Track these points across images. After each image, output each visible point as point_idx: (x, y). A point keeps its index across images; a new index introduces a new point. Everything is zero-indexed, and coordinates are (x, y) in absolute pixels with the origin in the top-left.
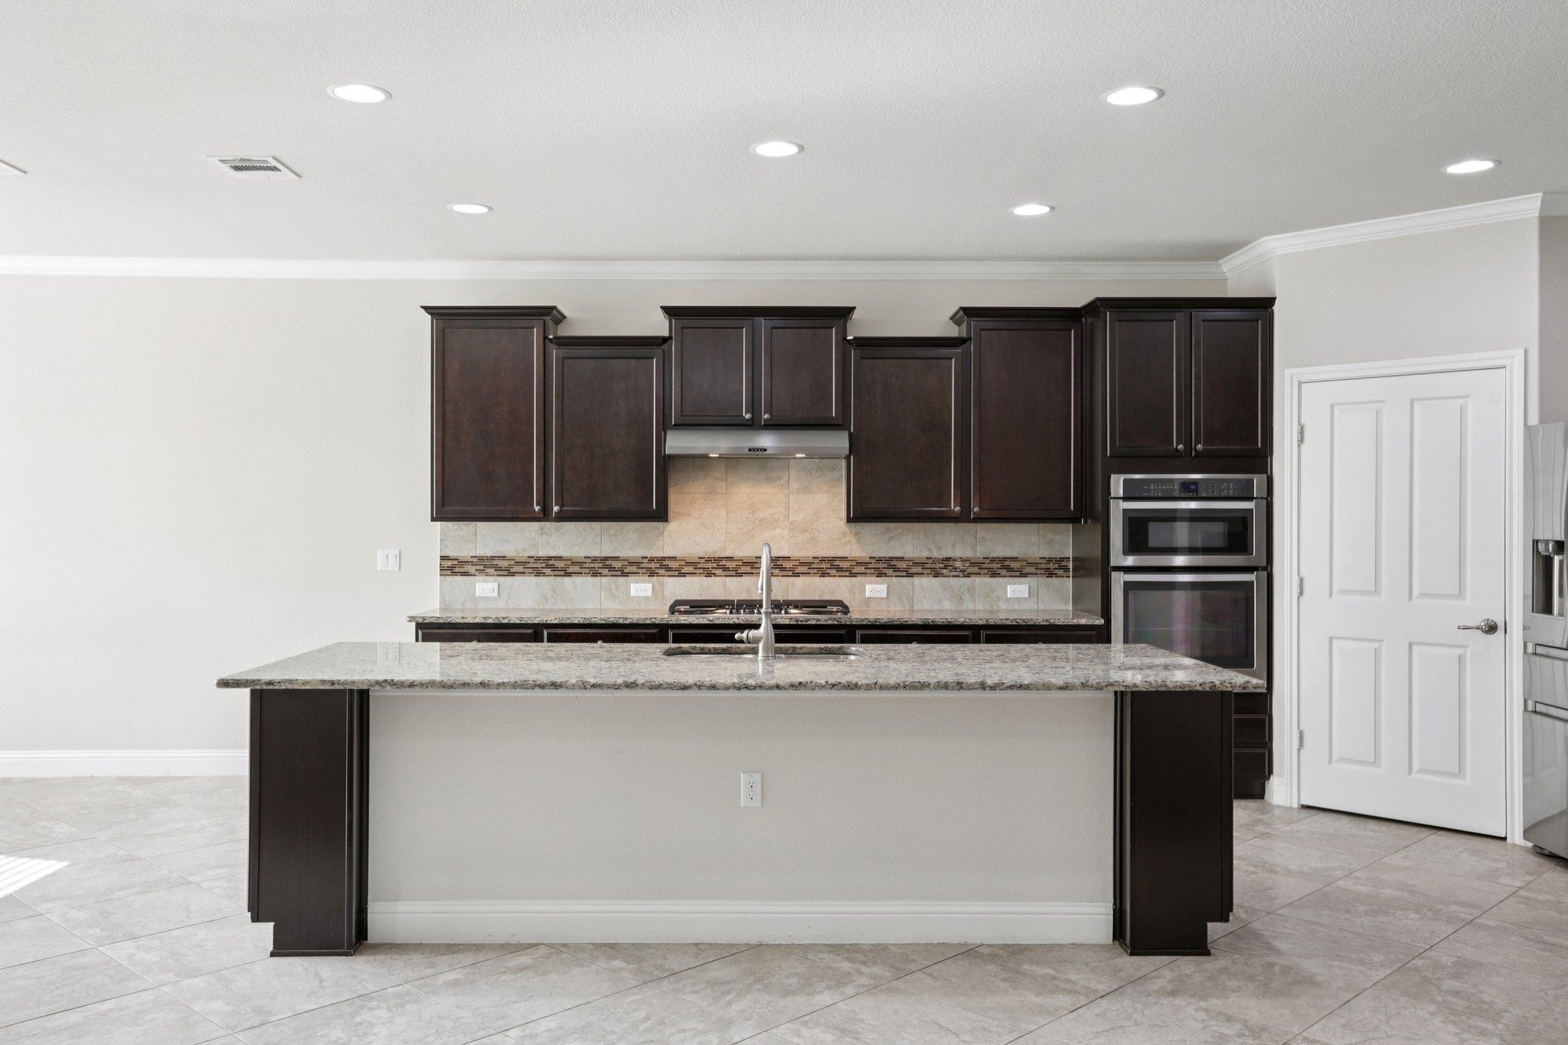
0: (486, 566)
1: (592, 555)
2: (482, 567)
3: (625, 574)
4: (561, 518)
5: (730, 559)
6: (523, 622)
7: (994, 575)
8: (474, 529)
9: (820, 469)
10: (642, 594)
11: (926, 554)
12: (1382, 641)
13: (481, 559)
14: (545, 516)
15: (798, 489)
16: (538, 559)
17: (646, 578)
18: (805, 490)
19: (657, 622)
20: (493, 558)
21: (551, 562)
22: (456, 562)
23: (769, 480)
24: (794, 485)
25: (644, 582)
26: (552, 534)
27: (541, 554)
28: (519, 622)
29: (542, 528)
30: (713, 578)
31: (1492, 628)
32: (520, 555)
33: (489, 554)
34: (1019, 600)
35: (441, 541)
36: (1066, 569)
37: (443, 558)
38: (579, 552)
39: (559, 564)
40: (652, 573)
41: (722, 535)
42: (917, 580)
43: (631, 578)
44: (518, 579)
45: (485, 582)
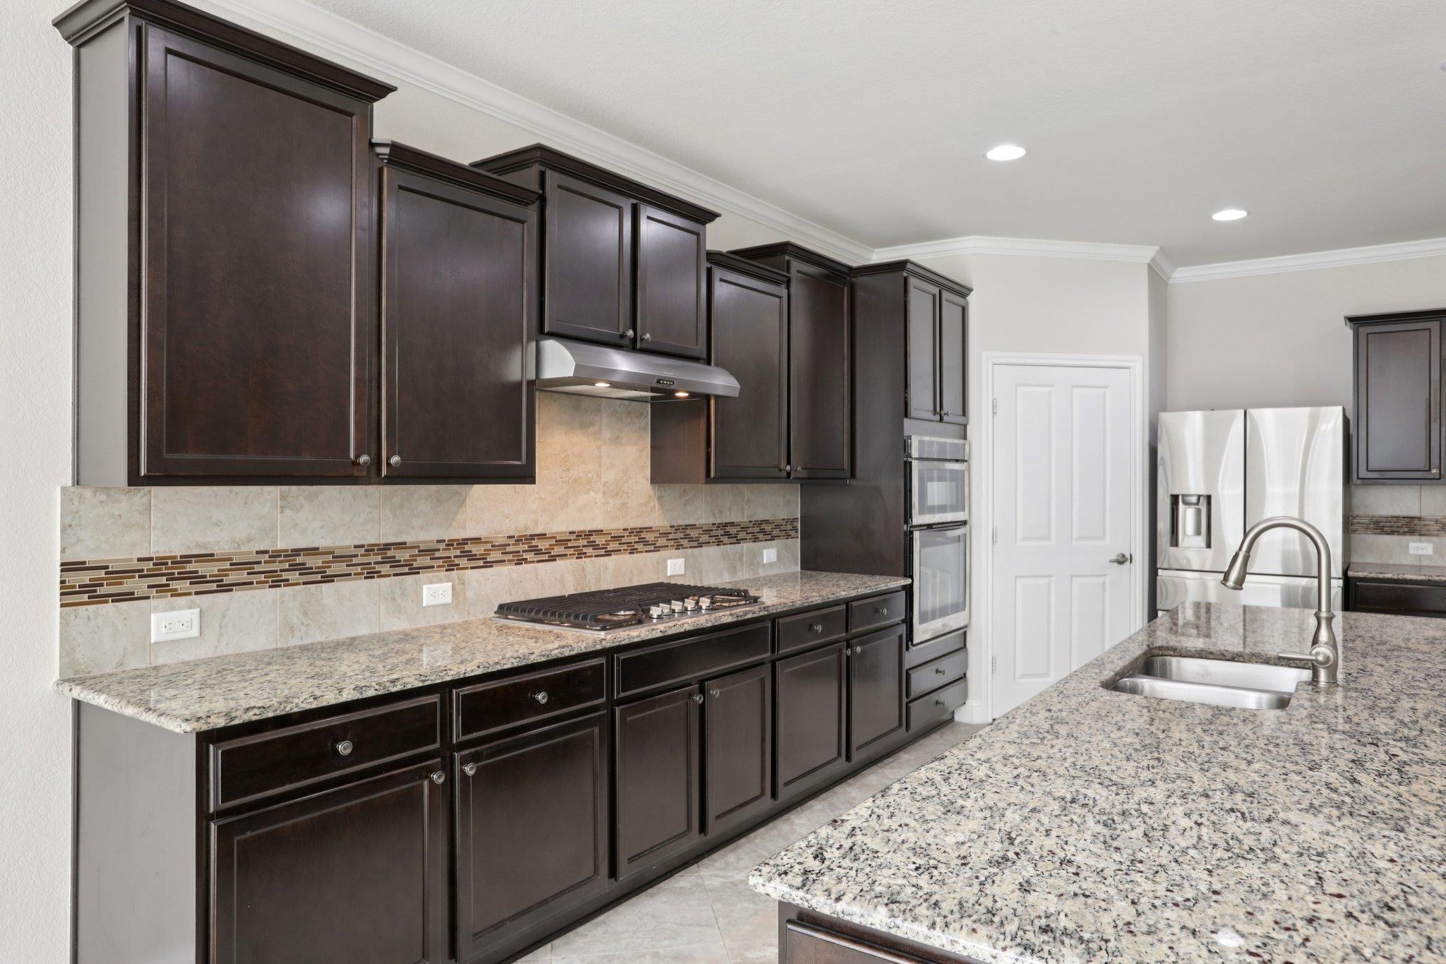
0: (171, 578)
1: (366, 543)
2: (163, 580)
3: (414, 571)
4: (397, 477)
5: (542, 536)
6: (427, 683)
7: (756, 540)
8: (145, 500)
9: (629, 413)
10: (440, 601)
11: (711, 521)
12: (1051, 576)
13: (161, 562)
14: (372, 475)
15: (609, 439)
16: (275, 555)
17: (443, 574)
18: (616, 440)
19: (608, 645)
20: (187, 559)
21: (299, 560)
22: (102, 574)
23: (584, 426)
24: (607, 434)
25: (440, 581)
26: (302, 506)
27: (281, 545)
28: (421, 684)
29: (283, 497)
30: (524, 566)
31: (1121, 560)
32: (243, 549)
33: (178, 551)
34: (771, 565)
35: (63, 530)
36: (795, 529)
37: (67, 567)
38: (344, 539)
39: (314, 562)
40: (451, 567)
41: (534, 503)
42: (705, 549)
43: (423, 576)
44: (238, 595)
45: (173, 608)
